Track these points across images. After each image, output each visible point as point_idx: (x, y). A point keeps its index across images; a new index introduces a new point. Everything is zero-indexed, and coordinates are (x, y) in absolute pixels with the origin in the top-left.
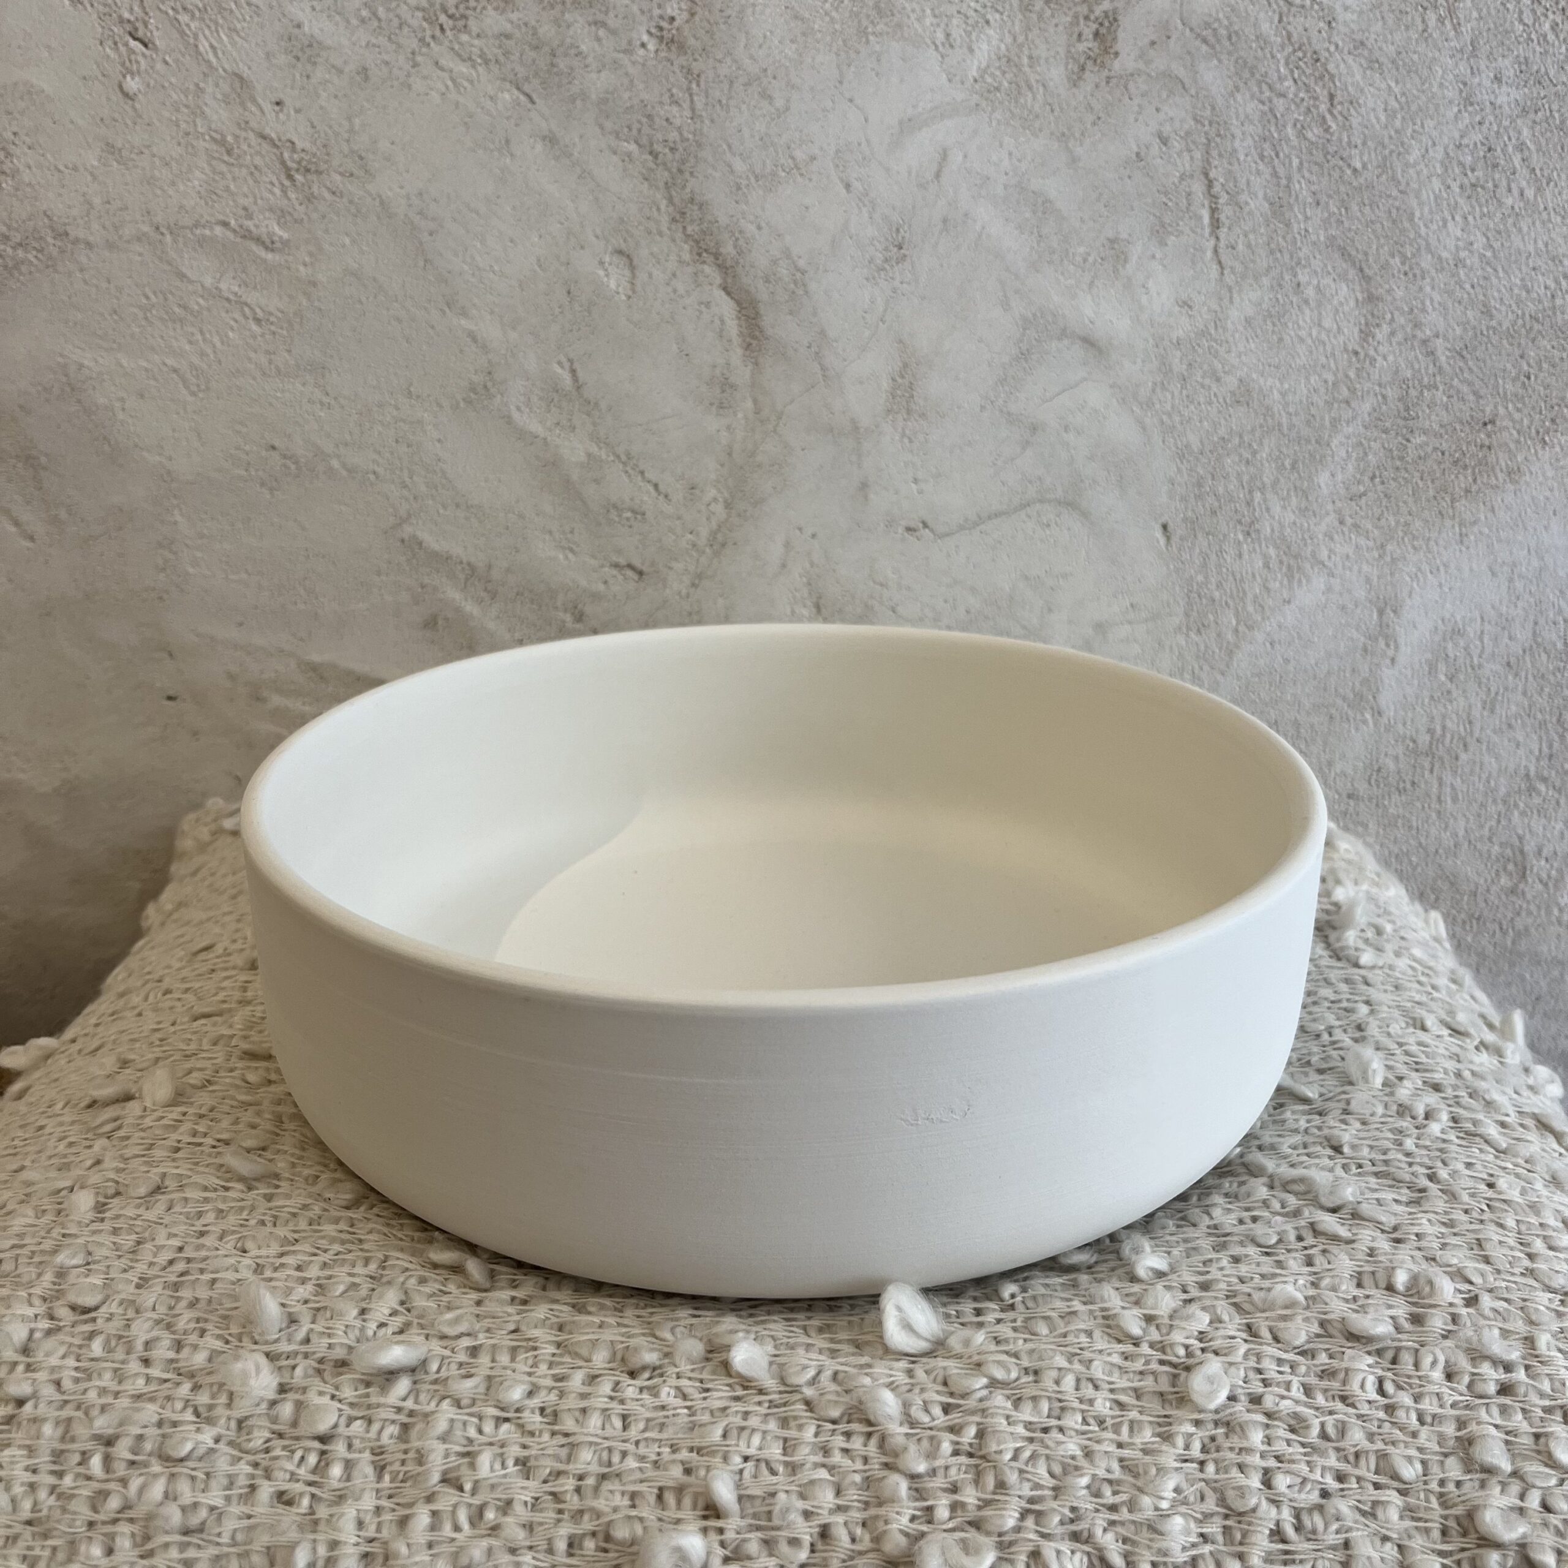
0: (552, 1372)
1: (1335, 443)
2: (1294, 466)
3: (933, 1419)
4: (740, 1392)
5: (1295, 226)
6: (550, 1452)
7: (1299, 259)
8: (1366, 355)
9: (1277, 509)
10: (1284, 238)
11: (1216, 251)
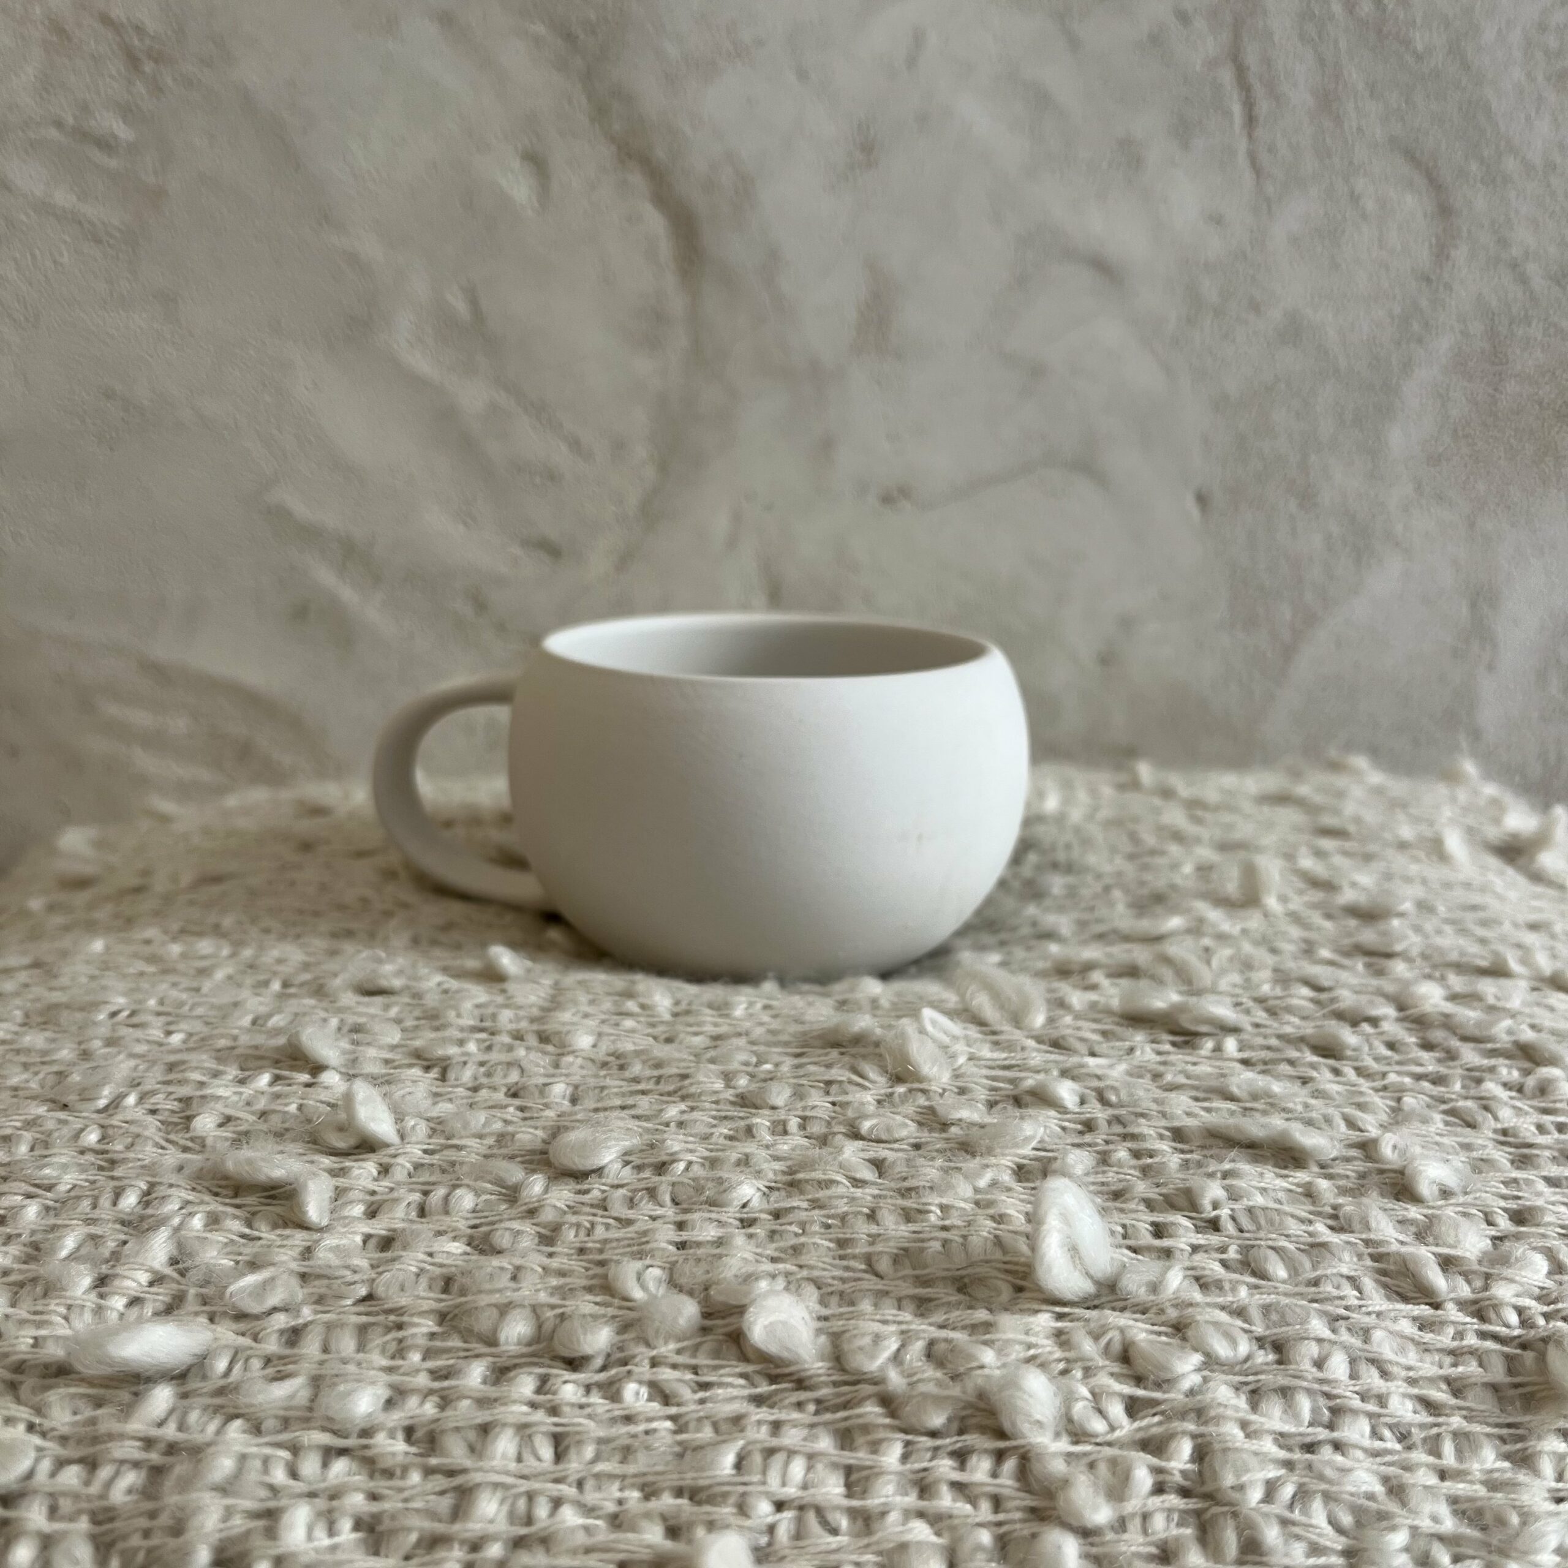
0: (431, 1364)
3: (1112, 1428)
4: (764, 1388)
6: (418, 1504)
8: (1441, 281)
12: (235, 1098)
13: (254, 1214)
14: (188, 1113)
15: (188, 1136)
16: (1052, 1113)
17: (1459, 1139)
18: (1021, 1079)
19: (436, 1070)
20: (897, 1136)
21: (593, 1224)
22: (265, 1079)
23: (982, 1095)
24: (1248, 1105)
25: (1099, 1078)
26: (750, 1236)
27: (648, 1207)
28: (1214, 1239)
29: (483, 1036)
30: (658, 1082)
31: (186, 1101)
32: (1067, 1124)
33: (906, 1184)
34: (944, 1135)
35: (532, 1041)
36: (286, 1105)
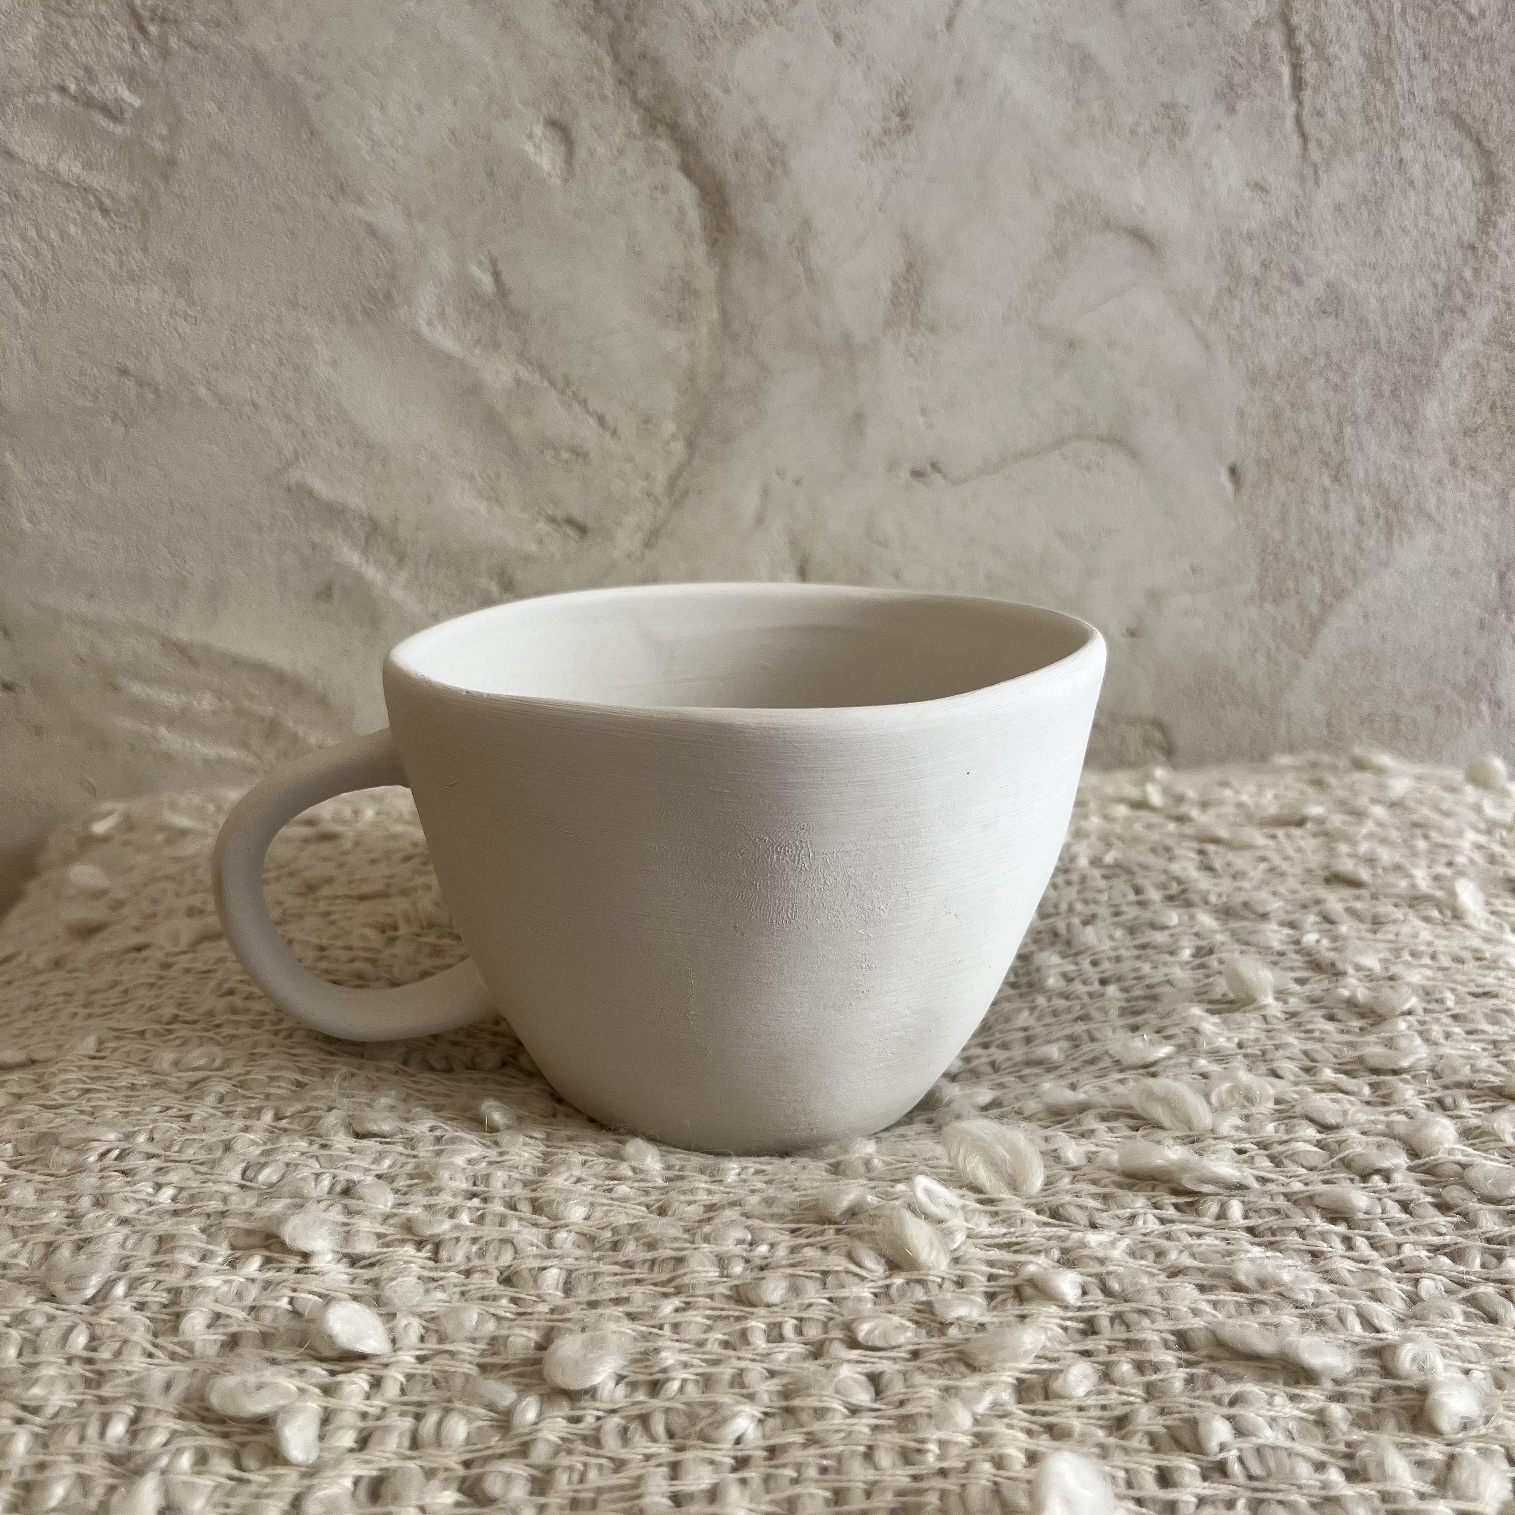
1: (1446, 361)
2: (1394, 392)
5: (1397, 87)
7: (1402, 129)
8: (1487, 250)
9: (1373, 449)
10: (1384, 102)
11: (1298, 119)
12: (225, 1288)
13: (243, 1445)
14: (176, 1309)
15: (176, 1339)
16: (1053, 1309)
17: (1481, 1339)
18: (1022, 1264)
19: (429, 1247)
20: (894, 1343)
21: (585, 1465)
22: (255, 1262)
23: (980, 1283)
24: (1256, 1296)
25: (1102, 1261)
26: (744, 1482)
27: (641, 1445)
28: (1222, 1490)
29: (476, 1202)
30: (651, 1268)
31: (175, 1292)
32: (1069, 1323)
33: (903, 1411)
34: (944, 1340)
35: (525, 1209)
36: (277, 1299)
